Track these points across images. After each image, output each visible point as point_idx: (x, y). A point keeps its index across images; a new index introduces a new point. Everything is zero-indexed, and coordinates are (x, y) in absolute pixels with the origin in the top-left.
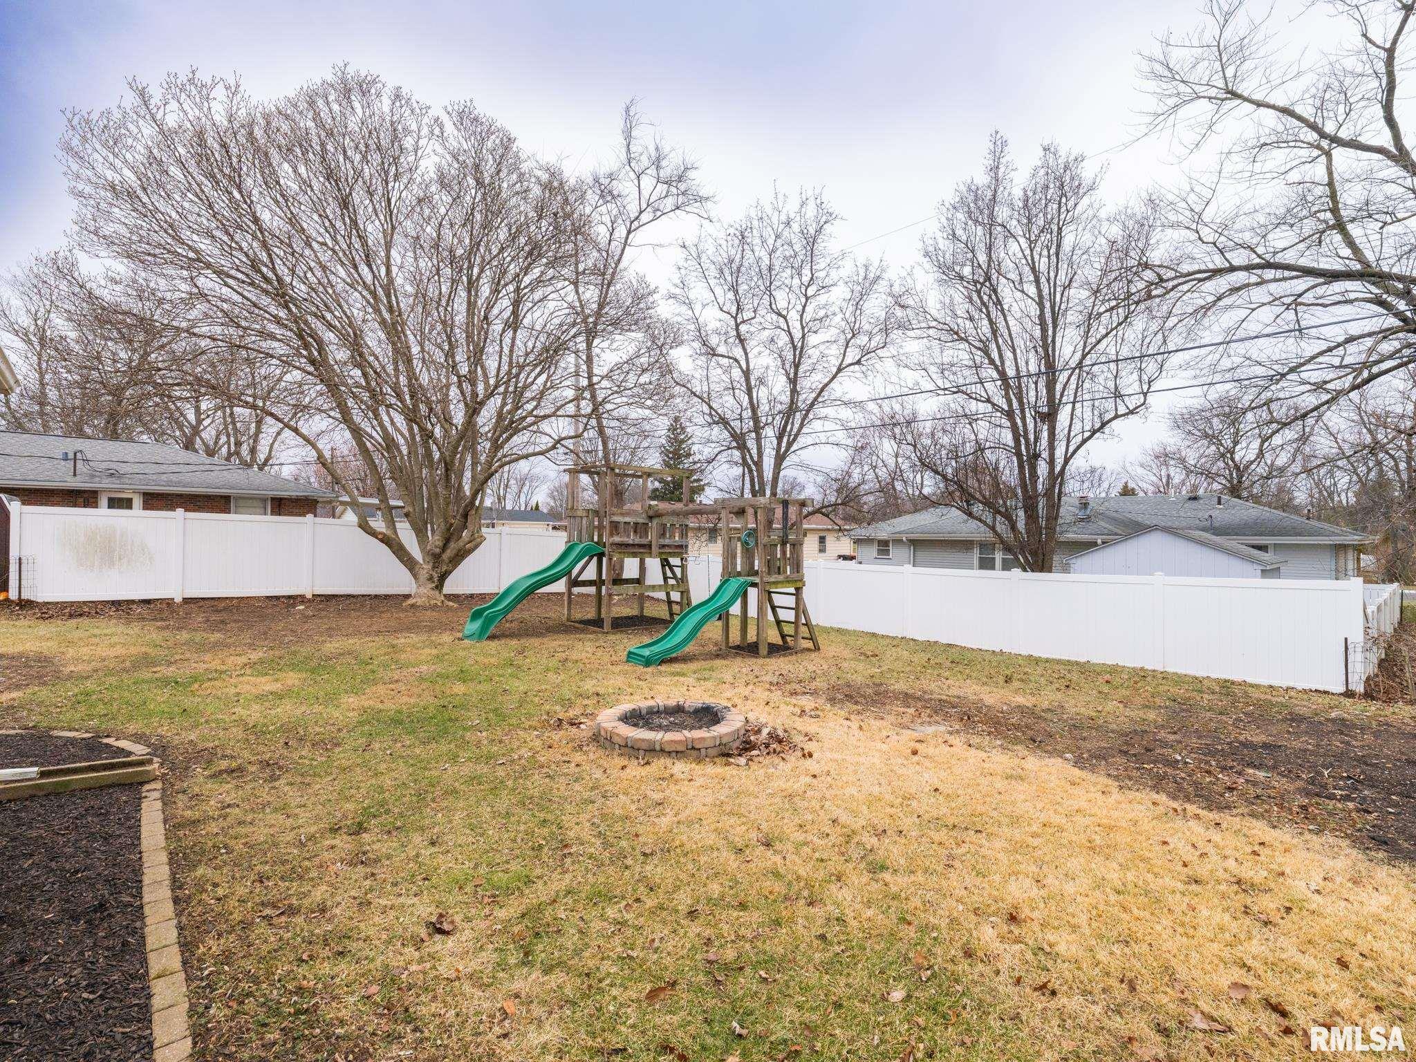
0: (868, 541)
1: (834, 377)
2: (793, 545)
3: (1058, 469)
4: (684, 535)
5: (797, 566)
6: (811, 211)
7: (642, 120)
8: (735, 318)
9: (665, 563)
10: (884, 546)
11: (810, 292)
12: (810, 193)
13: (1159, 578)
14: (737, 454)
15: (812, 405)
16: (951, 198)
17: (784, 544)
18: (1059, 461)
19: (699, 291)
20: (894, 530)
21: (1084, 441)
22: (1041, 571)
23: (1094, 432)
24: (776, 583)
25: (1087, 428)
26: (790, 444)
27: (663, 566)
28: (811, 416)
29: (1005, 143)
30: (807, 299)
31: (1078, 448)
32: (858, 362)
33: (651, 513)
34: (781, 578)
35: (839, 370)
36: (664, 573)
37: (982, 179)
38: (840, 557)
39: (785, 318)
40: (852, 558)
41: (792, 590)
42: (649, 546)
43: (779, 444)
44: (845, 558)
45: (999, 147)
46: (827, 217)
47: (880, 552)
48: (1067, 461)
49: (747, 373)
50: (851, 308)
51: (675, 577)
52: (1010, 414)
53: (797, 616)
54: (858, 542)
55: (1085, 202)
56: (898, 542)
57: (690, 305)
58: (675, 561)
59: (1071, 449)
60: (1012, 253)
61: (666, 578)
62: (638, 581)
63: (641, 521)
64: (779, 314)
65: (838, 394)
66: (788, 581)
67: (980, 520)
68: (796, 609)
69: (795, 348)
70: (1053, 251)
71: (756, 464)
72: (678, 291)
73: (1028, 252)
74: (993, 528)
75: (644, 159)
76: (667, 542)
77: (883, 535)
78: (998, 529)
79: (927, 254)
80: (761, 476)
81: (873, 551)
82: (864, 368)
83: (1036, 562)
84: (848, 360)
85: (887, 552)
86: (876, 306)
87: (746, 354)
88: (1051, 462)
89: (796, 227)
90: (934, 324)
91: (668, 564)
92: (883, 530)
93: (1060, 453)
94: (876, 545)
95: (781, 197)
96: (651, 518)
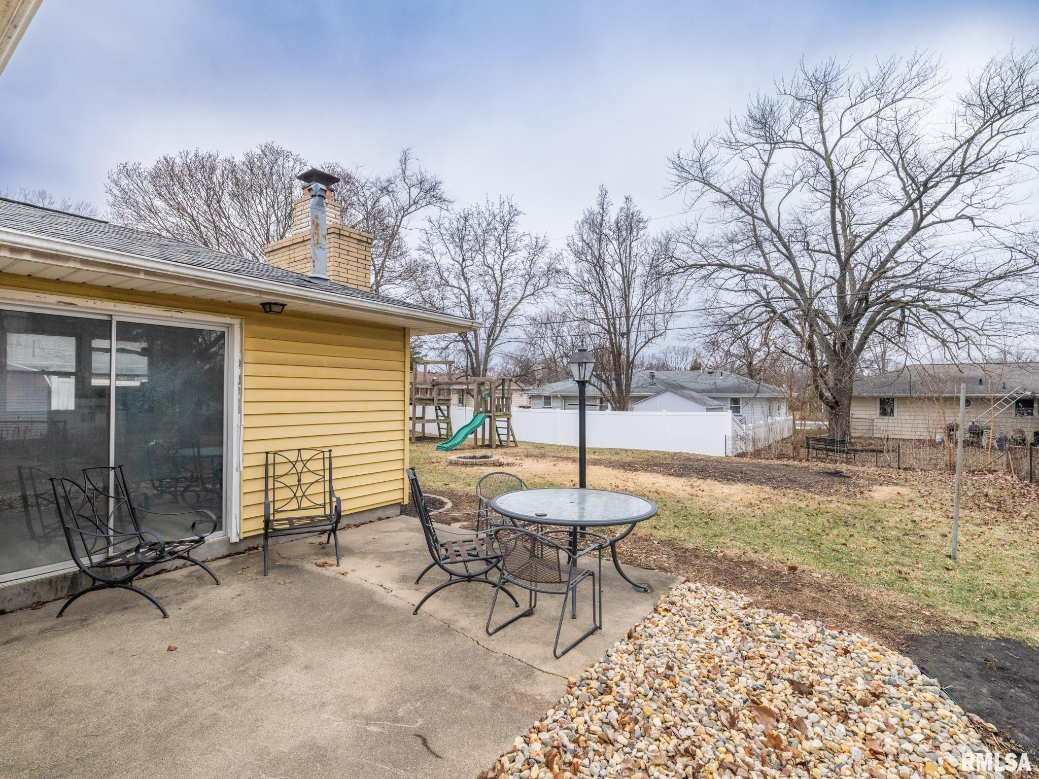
0: (539, 397)
1: (519, 302)
2: (507, 399)
3: (631, 359)
4: (449, 394)
5: (508, 409)
6: (506, 209)
7: (412, 157)
8: (461, 265)
9: (438, 408)
10: (548, 400)
11: (506, 254)
12: (505, 198)
13: (664, 412)
14: (461, 345)
15: (507, 318)
16: (581, 218)
17: (503, 398)
18: (631, 357)
19: (439, 247)
20: (553, 390)
21: (642, 347)
22: (623, 410)
23: (646, 343)
24: (499, 416)
25: (643, 340)
26: (494, 341)
27: (436, 410)
28: (506, 324)
29: (606, 192)
30: (504, 258)
31: (639, 350)
32: (533, 294)
33: (434, 383)
34: (501, 413)
35: (522, 299)
36: (437, 414)
37: (597, 209)
38: (520, 407)
39: (492, 269)
40: (529, 407)
41: (506, 419)
42: (433, 400)
43: (488, 341)
44: (524, 407)
45: (604, 194)
46: (514, 212)
47: (545, 403)
48: (635, 355)
49: (468, 298)
50: (529, 263)
51: (444, 415)
52: (609, 332)
53: (508, 431)
54: (532, 397)
55: (642, 232)
56: (555, 397)
57: (433, 254)
58: (444, 407)
59: (637, 351)
60: (611, 250)
61: (437, 416)
62: (422, 418)
63: (429, 387)
64: (489, 267)
65: (522, 312)
66: (505, 415)
67: (594, 386)
68: (508, 428)
69: (497, 285)
70: (627, 254)
71: (474, 352)
72: (425, 246)
73: (618, 251)
74: (600, 390)
75: (414, 178)
76: (441, 397)
77: (547, 393)
78: (603, 389)
79: (569, 246)
80: (477, 359)
81: (541, 402)
82: (536, 297)
83: (620, 406)
84: (528, 292)
85: (549, 403)
86: (542, 262)
87: (468, 286)
88: (628, 357)
89: (498, 218)
90: (573, 281)
91: (440, 409)
92: (548, 389)
93: (632, 352)
94: (543, 399)
95: (490, 203)
96: (433, 386)
